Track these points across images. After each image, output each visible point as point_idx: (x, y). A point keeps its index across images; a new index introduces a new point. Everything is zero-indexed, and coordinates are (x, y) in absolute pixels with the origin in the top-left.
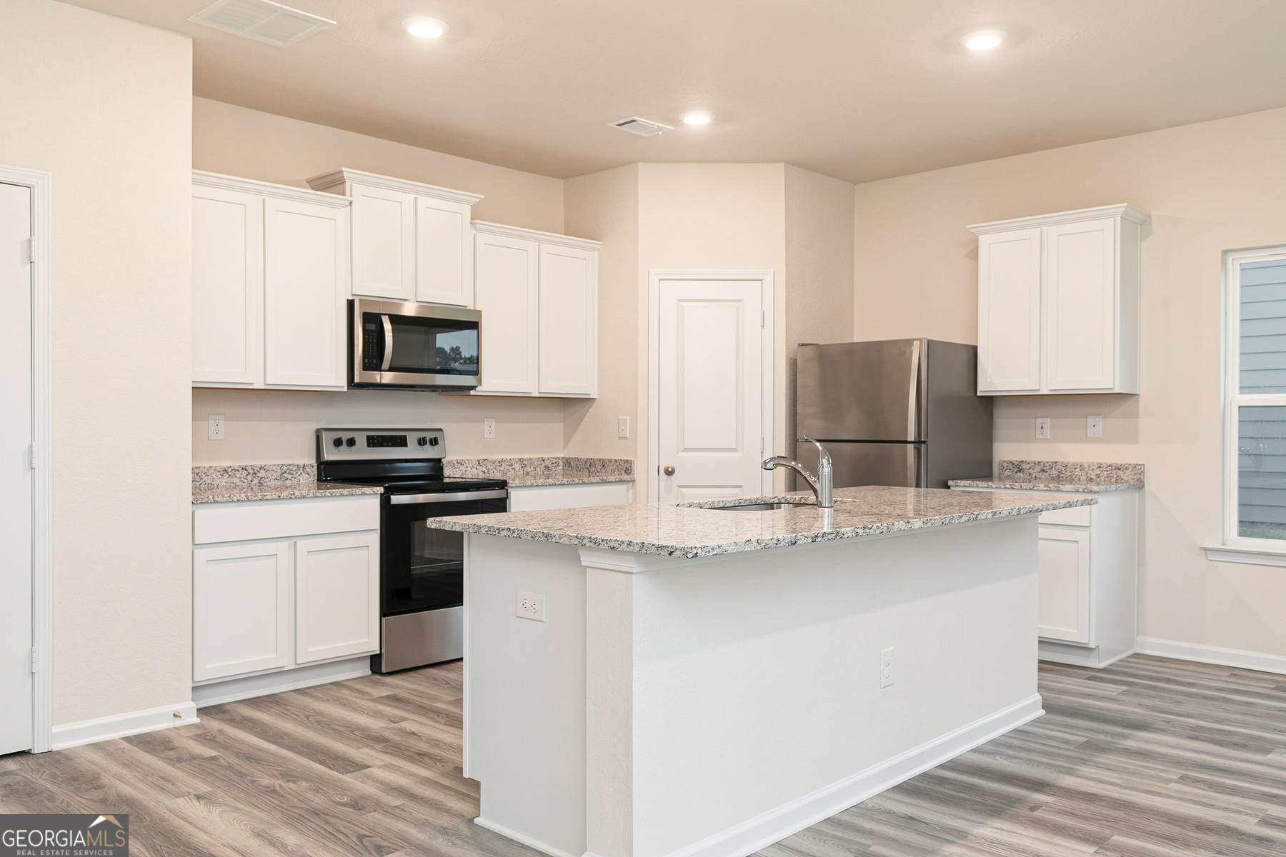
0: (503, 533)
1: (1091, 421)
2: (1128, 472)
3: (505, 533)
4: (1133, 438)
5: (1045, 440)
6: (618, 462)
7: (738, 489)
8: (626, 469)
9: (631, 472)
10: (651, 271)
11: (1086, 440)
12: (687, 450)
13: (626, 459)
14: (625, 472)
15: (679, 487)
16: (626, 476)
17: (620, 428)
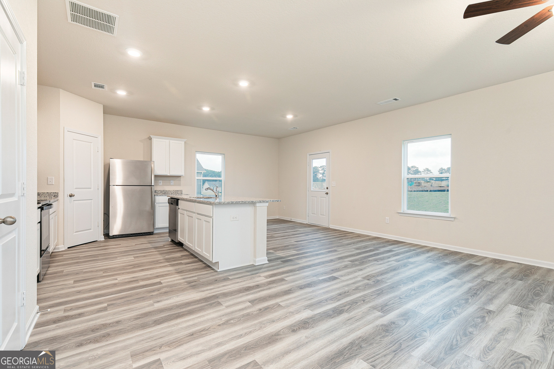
0: (240, 202)
2: (180, 192)
3: (241, 202)
4: (180, 185)
5: (161, 185)
6: (49, 193)
7: (91, 201)
8: (55, 195)
9: (58, 196)
10: (65, 127)
11: (170, 185)
12: (76, 188)
13: (54, 192)
14: (54, 197)
15: (74, 201)
16: (54, 198)
17: (49, 181)
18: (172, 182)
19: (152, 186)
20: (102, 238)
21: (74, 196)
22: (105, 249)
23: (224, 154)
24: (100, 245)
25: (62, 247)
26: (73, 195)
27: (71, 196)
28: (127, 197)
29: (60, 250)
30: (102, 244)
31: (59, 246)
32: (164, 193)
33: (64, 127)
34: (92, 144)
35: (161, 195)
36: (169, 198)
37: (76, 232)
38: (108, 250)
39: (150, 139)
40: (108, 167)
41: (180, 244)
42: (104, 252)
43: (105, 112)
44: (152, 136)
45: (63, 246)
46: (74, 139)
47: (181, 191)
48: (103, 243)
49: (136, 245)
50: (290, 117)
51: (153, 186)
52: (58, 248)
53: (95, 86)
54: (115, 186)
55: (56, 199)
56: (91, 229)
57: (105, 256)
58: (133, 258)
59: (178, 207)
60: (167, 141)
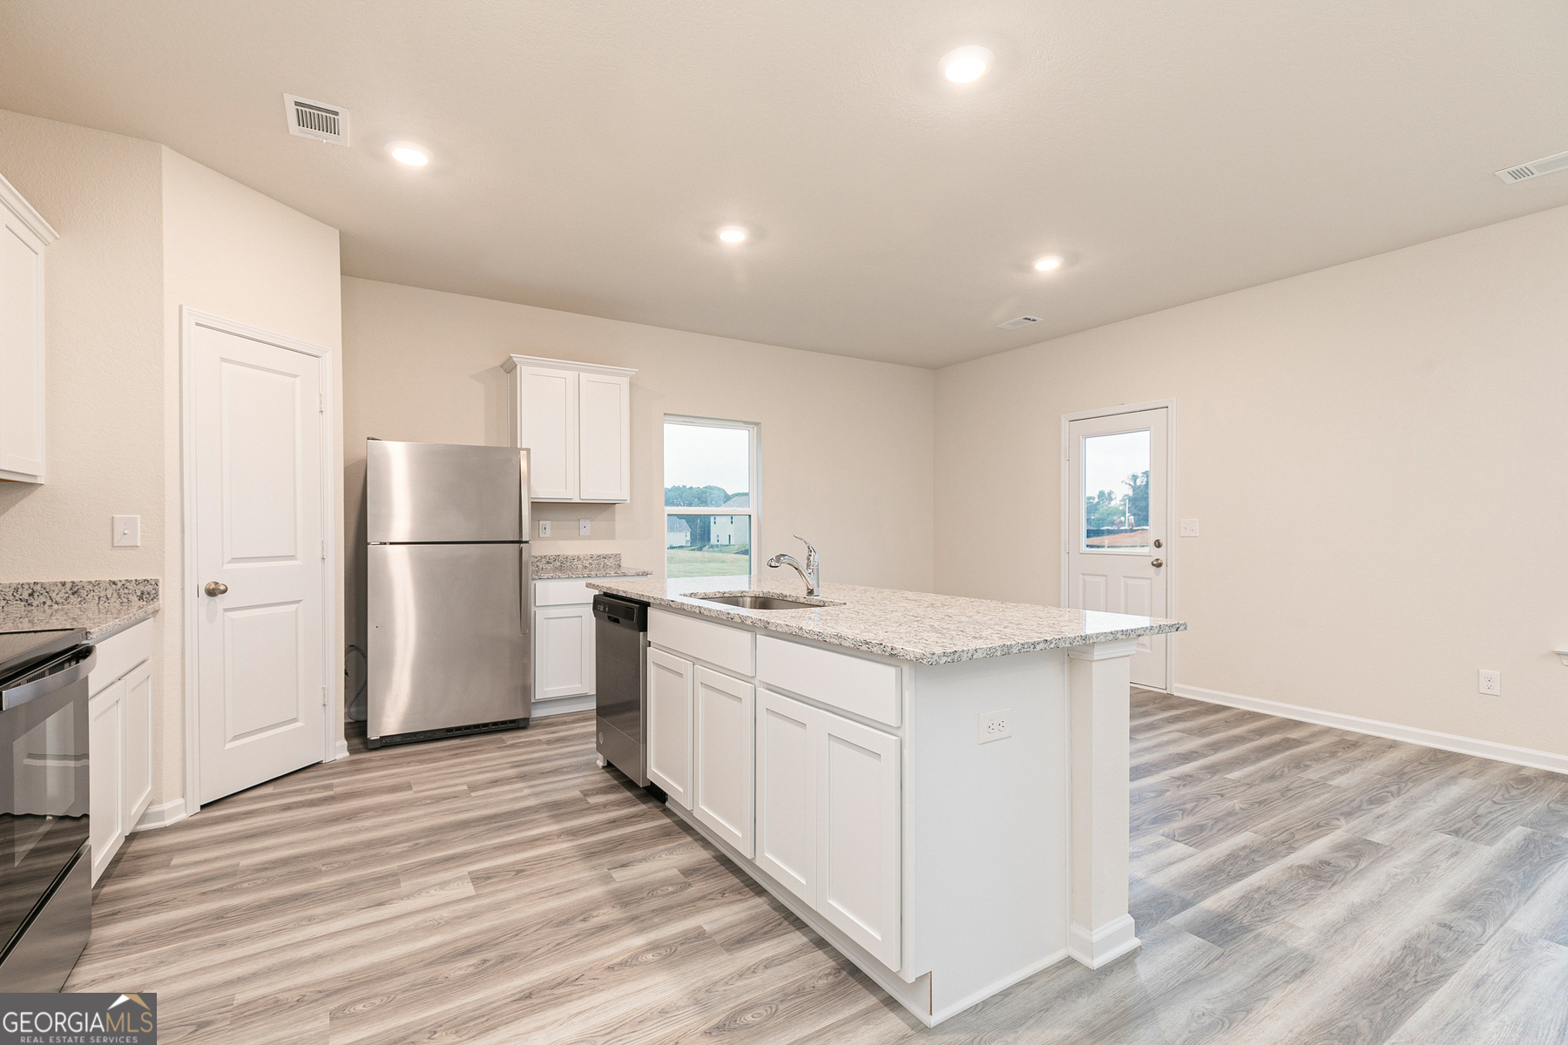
1: (582, 523)
2: (611, 560)
4: (611, 535)
5: (548, 539)
6: (120, 585)
7: (296, 605)
8: (142, 593)
9: (155, 597)
10: (184, 307)
11: (579, 537)
12: (235, 560)
13: (140, 578)
14: (141, 598)
15: (226, 610)
16: (142, 603)
17: (118, 532)
18: (587, 525)
19: (520, 542)
20: (338, 749)
21: (225, 591)
22: (350, 816)
23: (757, 424)
24: (330, 787)
25: (177, 809)
26: (222, 588)
27: (212, 593)
28: (430, 585)
29: (168, 822)
30: (341, 784)
31: (166, 806)
32: (563, 567)
33: (181, 307)
34: (298, 379)
35: (552, 578)
36: (597, 592)
37: (236, 738)
38: (359, 824)
39: (510, 368)
40: (362, 477)
41: (655, 795)
42: (344, 833)
43: (349, 271)
44: (516, 358)
45: (181, 801)
46: (223, 360)
47: (617, 557)
48: (342, 774)
49: (473, 787)
50: (1047, 265)
51: (527, 542)
52: (161, 815)
53: (302, 120)
54: (388, 546)
55: (150, 608)
56: (295, 720)
57: (346, 866)
58: (469, 889)
59: (646, 636)
60: (570, 375)
